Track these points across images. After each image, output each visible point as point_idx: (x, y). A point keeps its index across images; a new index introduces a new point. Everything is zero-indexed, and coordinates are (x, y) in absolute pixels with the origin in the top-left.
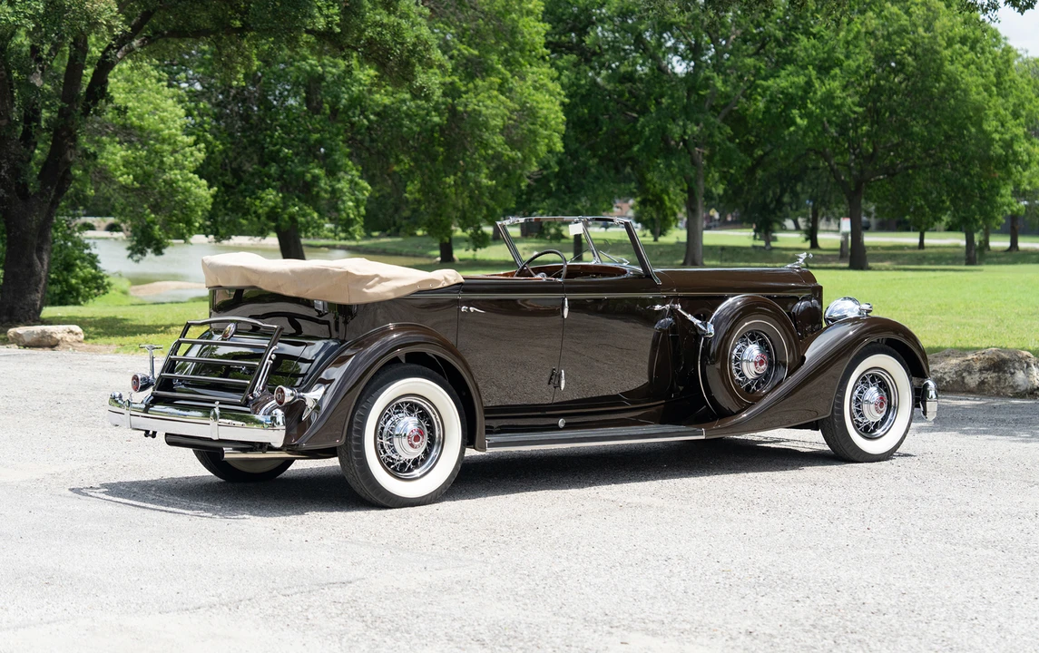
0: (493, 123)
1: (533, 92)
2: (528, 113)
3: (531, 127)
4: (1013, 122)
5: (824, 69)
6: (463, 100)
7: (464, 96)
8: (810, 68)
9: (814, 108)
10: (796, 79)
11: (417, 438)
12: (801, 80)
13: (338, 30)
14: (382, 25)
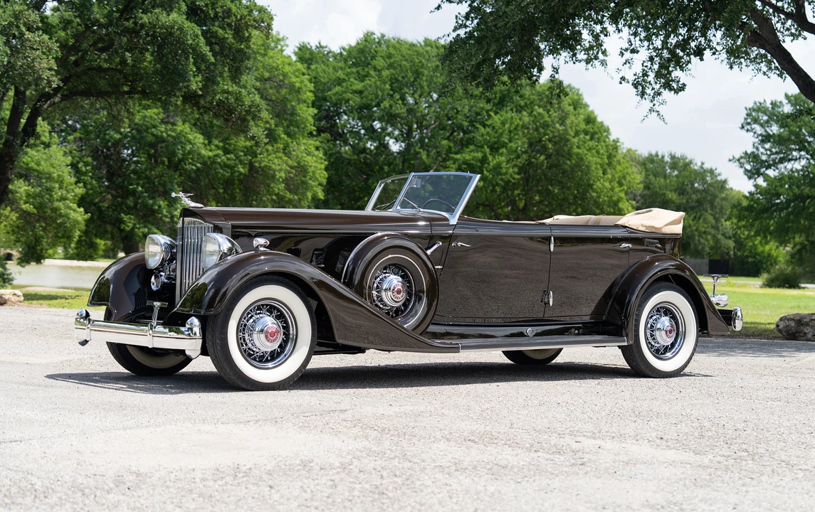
0: (278, 175)
1: (305, 155)
2: (302, 169)
3: (303, 179)
4: (619, 189)
5: (495, 148)
6: (259, 159)
7: (259, 156)
8: (486, 147)
9: (488, 174)
10: (476, 154)
12: (479, 155)
13: (200, 93)
14: (227, 92)
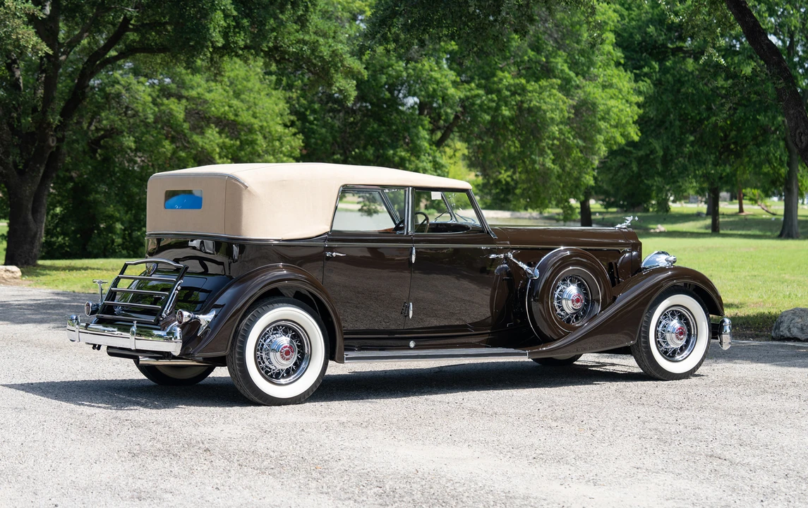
11: (287, 353)
